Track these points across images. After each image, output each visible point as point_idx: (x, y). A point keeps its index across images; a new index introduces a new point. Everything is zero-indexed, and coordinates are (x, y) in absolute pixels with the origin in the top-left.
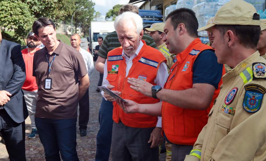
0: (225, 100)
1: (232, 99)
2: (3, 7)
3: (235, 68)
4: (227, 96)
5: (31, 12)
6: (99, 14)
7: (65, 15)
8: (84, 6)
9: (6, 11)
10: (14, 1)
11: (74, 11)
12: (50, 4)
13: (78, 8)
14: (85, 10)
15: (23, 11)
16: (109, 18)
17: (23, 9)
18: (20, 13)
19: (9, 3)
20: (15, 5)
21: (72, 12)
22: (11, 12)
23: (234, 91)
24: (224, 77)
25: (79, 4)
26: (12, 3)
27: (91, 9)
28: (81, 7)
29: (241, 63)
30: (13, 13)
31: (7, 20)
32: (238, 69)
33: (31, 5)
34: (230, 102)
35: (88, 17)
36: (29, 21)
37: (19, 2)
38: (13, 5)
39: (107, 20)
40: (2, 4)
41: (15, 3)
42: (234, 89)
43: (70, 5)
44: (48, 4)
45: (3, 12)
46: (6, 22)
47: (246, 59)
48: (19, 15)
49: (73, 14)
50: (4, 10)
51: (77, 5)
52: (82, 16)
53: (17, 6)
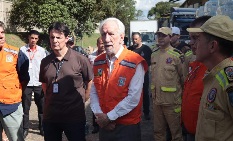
0: (208, 99)
1: (214, 98)
2: (44, 10)
3: (212, 71)
4: (209, 95)
5: (70, 14)
6: (140, 12)
7: (103, 15)
8: (125, 4)
9: (47, 14)
10: (54, 4)
11: (115, 10)
12: (89, 5)
13: (119, 7)
14: (126, 9)
15: (63, 13)
16: (152, 16)
17: (62, 11)
18: (60, 16)
19: (50, 5)
20: (55, 7)
21: (113, 11)
22: (52, 15)
23: (213, 91)
24: (204, 79)
25: (120, 3)
26: (52, 6)
27: (132, 7)
28: (123, 5)
29: (216, 67)
30: (54, 15)
31: (47, 22)
32: (214, 72)
33: (70, 7)
34: (212, 100)
35: (130, 16)
36: (68, 23)
37: (59, 5)
38: (53, 8)
39: (149, 18)
40: (43, 7)
41: (55, 5)
42: (213, 89)
43: (111, 4)
44: (87, 5)
45: (44, 15)
46: (47, 24)
47: (220, 64)
48: (59, 17)
49: (114, 12)
50: (45, 13)
51: (118, 4)
52: (123, 15)
53: (57, 9)
